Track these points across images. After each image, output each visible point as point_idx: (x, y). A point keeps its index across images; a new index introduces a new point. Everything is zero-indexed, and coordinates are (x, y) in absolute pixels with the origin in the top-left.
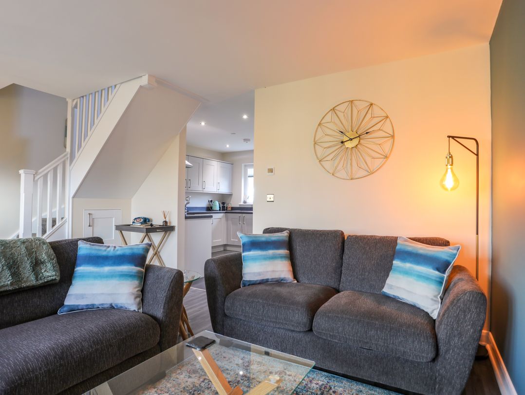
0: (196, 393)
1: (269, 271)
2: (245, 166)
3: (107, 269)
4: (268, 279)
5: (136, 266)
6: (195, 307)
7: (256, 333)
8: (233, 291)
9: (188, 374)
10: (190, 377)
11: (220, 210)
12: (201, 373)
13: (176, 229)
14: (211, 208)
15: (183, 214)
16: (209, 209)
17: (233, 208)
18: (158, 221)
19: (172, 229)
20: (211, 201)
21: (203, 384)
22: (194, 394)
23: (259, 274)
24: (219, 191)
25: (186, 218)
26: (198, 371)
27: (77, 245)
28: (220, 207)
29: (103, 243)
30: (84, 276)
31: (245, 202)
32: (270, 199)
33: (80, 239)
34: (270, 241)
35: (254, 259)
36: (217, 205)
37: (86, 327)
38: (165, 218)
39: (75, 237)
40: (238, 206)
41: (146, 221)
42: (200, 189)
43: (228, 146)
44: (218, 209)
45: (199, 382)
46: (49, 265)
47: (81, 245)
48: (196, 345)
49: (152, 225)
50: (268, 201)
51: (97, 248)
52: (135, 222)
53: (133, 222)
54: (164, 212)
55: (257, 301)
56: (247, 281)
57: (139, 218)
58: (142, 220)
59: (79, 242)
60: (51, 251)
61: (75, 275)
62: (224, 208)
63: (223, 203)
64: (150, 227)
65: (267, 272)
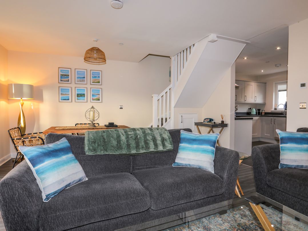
0: (247, 229)
1: (304, 160)
2: (276, 83)
3: (195, 146)
4: (303, 166)
5: (211, 146)
6: (242, 175)
7: (293, 203)
8: (273, 169)
9: (240, 216)
10: (242, 218)
11: (256, 114)
12: (250, 218)
13: (229, 126)
14: (250, 113)
15: (234, 117)
16: (249, 113)
17: (266, 113)
18: (218, 121)
19: (226, 125)
20: (250, 108)
21: (251, 226)
22: (246, 230)
23: (295, 161)
24: (256, 102)
25: (236, 119)
26: (247, 217)
27: (180, 132)
28: (256, 113)
29: (192, 132)
30: (184, 149)
31: (275, 109)
32: (303, 106)
33: (181, 129)
34: (305, 137)
35: (291, 150)
36: (254, 111)
37: (187, 176)
38: (223, 119)
39: (179, 128)
40: (270, 112)
41: (211, 120)
42: (242, 101)
43: (262, 71)
44: (255, 114)
45: (249, 224)
46: (169, 142)
47: (182, 132)
48: (252, 200)
49: (215, 123)
50: (300, 108)
51: (190, 134)
52: (205, 121)
53: (204, 121)
54: (222, 115)
55: (294, 180)
56: (284, 164)
57: (207, 119)
58: (209, 120)
59: (181, 131)
60: (169, 134)
61: (179, 148)
62: (259, 113)
63: (259, 110)
64: (214, 124)
65: (302, 160)
